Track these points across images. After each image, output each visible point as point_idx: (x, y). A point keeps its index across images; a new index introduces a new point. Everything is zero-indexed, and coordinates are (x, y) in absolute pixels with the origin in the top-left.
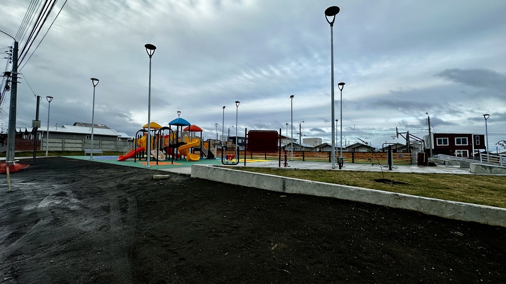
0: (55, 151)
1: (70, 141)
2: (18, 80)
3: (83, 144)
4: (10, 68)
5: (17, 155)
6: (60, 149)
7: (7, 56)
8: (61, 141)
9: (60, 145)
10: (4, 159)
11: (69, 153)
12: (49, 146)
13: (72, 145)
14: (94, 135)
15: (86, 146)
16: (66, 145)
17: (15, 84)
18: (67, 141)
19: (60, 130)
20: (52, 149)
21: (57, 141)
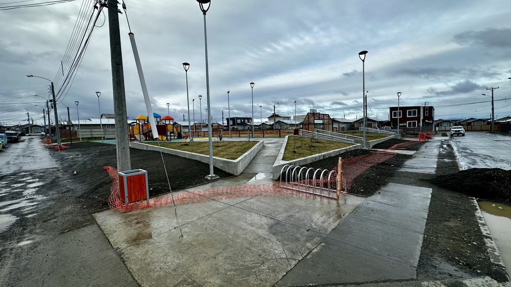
0: (87, 138)
1: (96, 130)
2: (56, 103)
3: (105, 131)
4: (52, 98)
5: (63, 141)
6: (90, 136)
7: (49, 91)
8: (89, 130)
9: (90, 133)
10: (57, 144)
11: (96, 138)
12: (82, 134)
13: (97, 133)
14: (102, 125)
15: (107, 133)
16: (93, 133)
17: (55, 104)
18: (93, 130)
19: (88, 122)
20: (85, 137)
21: (87, 130)
